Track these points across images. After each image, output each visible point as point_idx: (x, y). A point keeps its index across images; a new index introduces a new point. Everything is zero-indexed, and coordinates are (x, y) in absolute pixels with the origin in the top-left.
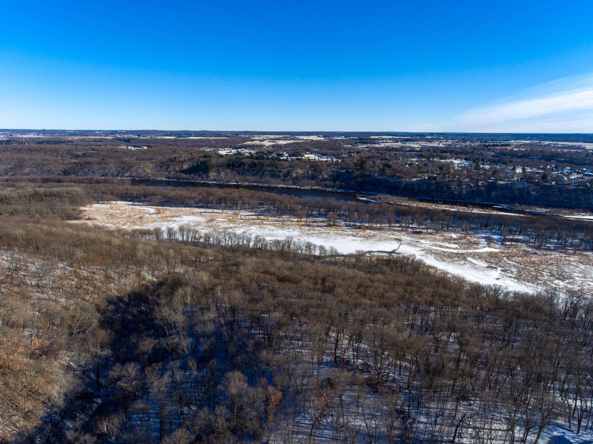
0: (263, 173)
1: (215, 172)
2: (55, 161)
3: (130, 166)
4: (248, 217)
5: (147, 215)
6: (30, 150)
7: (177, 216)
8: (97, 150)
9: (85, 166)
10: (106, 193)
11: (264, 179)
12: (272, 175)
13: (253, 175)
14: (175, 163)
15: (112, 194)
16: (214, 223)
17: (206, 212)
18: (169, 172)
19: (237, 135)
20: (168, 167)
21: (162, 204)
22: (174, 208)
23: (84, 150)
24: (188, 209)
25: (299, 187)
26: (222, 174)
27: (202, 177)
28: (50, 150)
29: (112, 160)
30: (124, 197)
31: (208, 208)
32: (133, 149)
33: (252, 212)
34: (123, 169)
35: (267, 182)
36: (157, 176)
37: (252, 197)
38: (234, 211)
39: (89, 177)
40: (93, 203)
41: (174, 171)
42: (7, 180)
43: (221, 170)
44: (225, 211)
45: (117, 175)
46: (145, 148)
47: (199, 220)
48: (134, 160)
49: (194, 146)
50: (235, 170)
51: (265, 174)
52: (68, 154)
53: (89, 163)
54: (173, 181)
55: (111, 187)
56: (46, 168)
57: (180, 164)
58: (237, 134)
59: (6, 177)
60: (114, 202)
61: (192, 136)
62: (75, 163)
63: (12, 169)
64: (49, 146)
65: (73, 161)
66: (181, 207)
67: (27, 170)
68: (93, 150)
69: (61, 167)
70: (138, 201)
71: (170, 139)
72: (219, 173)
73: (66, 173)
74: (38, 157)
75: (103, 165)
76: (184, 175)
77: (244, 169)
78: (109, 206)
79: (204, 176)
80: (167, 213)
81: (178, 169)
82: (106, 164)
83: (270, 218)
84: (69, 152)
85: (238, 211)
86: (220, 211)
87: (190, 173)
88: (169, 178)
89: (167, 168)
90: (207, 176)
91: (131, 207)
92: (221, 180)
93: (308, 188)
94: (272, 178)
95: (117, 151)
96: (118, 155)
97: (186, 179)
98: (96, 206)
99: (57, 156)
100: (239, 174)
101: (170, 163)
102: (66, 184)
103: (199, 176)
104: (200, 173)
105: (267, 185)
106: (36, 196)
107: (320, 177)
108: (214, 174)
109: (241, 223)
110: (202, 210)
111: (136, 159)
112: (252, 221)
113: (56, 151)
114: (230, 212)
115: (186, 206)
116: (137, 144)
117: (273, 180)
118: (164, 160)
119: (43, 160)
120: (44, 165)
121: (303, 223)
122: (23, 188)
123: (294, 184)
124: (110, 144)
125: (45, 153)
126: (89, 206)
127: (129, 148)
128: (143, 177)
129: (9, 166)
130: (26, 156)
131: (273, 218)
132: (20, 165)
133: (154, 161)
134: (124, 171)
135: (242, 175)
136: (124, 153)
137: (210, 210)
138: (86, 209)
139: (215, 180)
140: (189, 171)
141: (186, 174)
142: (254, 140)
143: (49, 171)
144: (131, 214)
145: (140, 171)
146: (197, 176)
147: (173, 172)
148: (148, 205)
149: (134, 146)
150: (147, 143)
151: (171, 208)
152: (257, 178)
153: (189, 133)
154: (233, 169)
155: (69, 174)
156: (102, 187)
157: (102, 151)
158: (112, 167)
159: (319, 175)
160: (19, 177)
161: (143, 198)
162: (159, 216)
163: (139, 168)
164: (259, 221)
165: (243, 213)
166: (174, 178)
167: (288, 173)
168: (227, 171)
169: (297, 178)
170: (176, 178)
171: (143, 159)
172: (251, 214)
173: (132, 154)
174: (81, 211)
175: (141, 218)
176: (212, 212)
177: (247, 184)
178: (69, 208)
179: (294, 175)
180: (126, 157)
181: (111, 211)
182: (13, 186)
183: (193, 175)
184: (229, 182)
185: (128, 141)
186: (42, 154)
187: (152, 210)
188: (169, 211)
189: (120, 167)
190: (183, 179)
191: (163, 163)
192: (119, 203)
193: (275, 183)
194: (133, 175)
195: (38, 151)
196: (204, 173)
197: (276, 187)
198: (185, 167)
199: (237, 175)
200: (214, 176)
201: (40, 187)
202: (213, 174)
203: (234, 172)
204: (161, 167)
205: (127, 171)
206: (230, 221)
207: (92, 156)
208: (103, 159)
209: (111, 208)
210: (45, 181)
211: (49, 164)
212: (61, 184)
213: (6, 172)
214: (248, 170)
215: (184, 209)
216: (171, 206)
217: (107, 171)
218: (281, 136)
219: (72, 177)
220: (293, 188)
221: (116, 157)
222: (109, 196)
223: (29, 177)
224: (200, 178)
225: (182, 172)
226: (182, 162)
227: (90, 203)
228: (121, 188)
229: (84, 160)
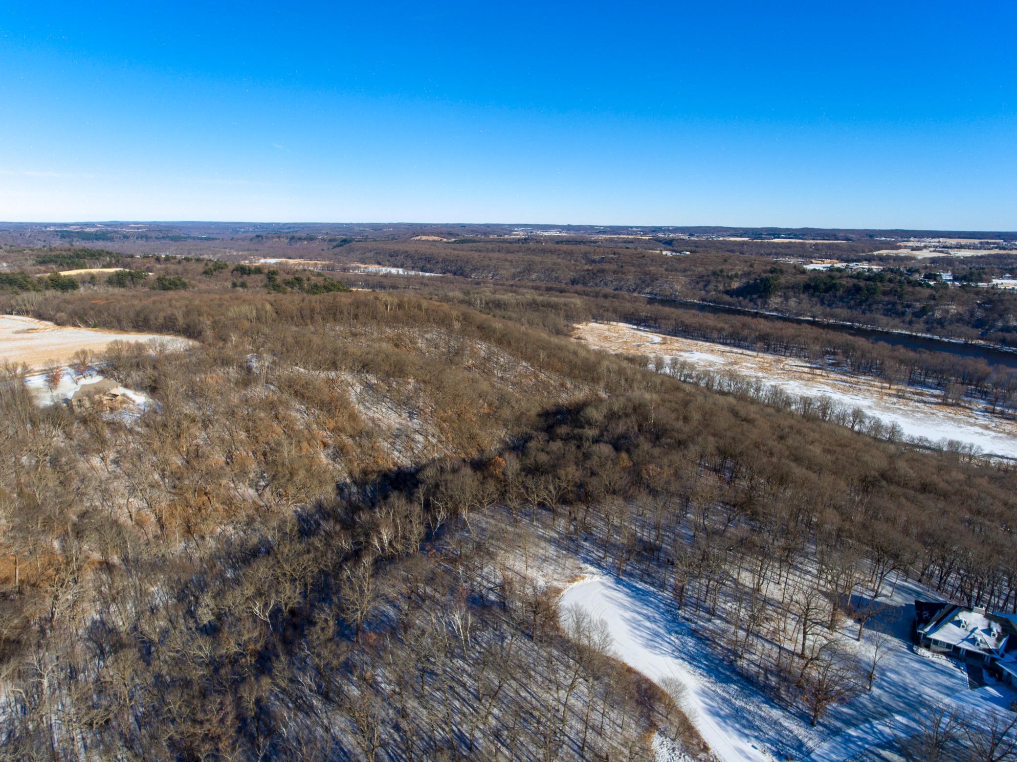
0: (870, 305)
1: (781, 296)
2: (566, 266)
3: (654, 279)
4: (794, 369)
5: (648, 344)
6: (544, 251)
7: (686, 351)
8: (619, 254)
9: (599, 274)
10: (608, 310)
11: (868, 315)
12: (888, 310)
13: (850, 308)
14: (720, 279)
15: (615, 311)
16: (736, 367)
17: (731, 352)
18: (708, 292)
19: (871, 236)
20: (708, 283)
21: (674, 333)
22: (689, 341)
23: (604, 253)
24: (708, 344)
25: (936, 337)
26: (793, 302)
27: (756, 304)
28: (565, 252)
29: (633, 269)
30: (628, 318)
31: (739, 346)
32: (669, 254)
33: (806, 362)
34: (643, 282)
35: (873, 321)
36: (687, 296)
37: (816, 339)
38: (777, 357)
39: (598, 289)
40: (590, 321)
41: (715, 290)
42: (512, 286)
43: (791, 294)
44: (761, 355)
45: (634, 290)
46: (688, 253)
47: (715, 360)
48: (662, 270)
49: (770, 254)
50: (818, 296)
51: (875, 307)
52: (583, 258)
53: (602, 271)
54: (709, 306)
55: (616, 303)
56: (554, 275)
57: (727, 280)
58: (870, 234)
59: (511, 283)
60: (615, 323)
61: (779, 238)
62: (588, 270)
63: (520, 273)
64: (564, 247)
65: (587, 267)
66: (699, 340)
67: (534, 276)
68: (614, 254)
69: (572, 275)
70: (646, 326)
71: (735, 241)
72: (787, 298)
73: (574, 282)
74: (549, 260)
75: (620, 275)
76: (727, 298)
77: (835, 297)
78: (606, 327)
79: (759, 302)
80: (676, 345)
81: (721, 288)
82: (624, 273)
83: (833, 376)
84: (585, 255)
85: (783, 358)
86: (755, 354)
87: (738, 296)
88: (703, 300)
89: (705, 286)
90: (765, 303)
91: (633, 331)
92: (788, 310)
93: (961, 341)
94: (886, 315)
95: (643, 257)
96: (644, 262)
97: (729, 304)
98: (593, 325)
99: (570, 260)
100: (822, 303)
101: (712, 278)
102: (568, 294)
103: (751, 300)
104: (754, 296)
105: (869, 327)
106: (533, 305)
107: (1000, 324)
108: (779, 300)
109: (778, 374)
110: (728, 348)
111: (666, 270)
112: (797, 375)
113: (571, 253)
114: (769, 357)
115: (706, 339)
116: (679, 249)
117: (884, 320)
118: (705, 273)
119: (554, 264)
120: (552, 271)
121: (893, 392)
122: (523, 294)
123: (928, 331)
124: (641, 247)
125: (559, 255)
126: (584, 323)
127: (664, 253)
128: (666, 296)
129: (518, 270)
130: (537, 259)
131: (839, 377)
132: (528, 270)
133: (689, 273)
134: (643, 286)
135: (829, 305)
136: (652, 260)
137: (740, 351)
138: (580, 326)
139: (776, 310)
140: (738, 292)
141: (731, 296)
142: (899, 248)
143: (557, 278)
144: (629, 340)
145: (666, 286)
146: (747, 301)
147: (714, 293)
148: (656, 332)
149: (673, 251)
150: (695, 247)
151: (684, 340)
152: (856, 313)
153: (775, 232)
154: (813, 295)
155: (578, 283)
156: (607, 303)
157: (625, 255)
158: (631, 279)
159: (995, 320)
160: (523, 283)
161: (652, 323)
162: (663, 347)
163: (666, 282)
164: (810, 376)
165: (792, 362)
166: (710, 302)
167: (923, 311)
168: (802, 296)
169: (941, 322)
170: (714, 302)
171: (676, 270)
172: (804, 365)
173: (665, 260)
174: (574, 329)
175: (638, 346)
176: (742, 354)
177: (832, 321)
178: (561, 322)
179: (938, 314)
180: (652, 266)
181: (607, 333)
182: (515, 292)
183: (741, 298)
184: (800, 315)
185: (669, 243)
186: (555, 257)
187: (657, 338)
188: (679, 343)
189: (640, 279)
190: (724, 303)
191: (703, 276)
192: (621, 325)
193: (887, 324)
194: (655, 292)
195: (551, 252)
196: (760, 297)
197: (887, 333)
198: (735, 285)
199: (819, 305)
200: (777, 303)
201: (541, 295)
202: (775, 301)
203: (815, 299)
204: (698, 283)
205: (648, 286)
206: (762, 369)
207: (610, 263)
208: (622, 267)
209: (609, 330)
210: (549, 289)
211: (559, 269)
212: (564, 294)
213: (514, 276)
214: (841, 299)
215: (700, 343)
216: (686, 338)
217: (622, 283)
218: (977, 241)
219: (579, 287)
220: (924, 338)
221: (639, 266)
222: (610, 314)
223: (534, 284)
224: (751, 304)
225: (727, 292)
226: (731, 278)
227: (587, 320)
228: (628, 306)
229: (599, 266)
